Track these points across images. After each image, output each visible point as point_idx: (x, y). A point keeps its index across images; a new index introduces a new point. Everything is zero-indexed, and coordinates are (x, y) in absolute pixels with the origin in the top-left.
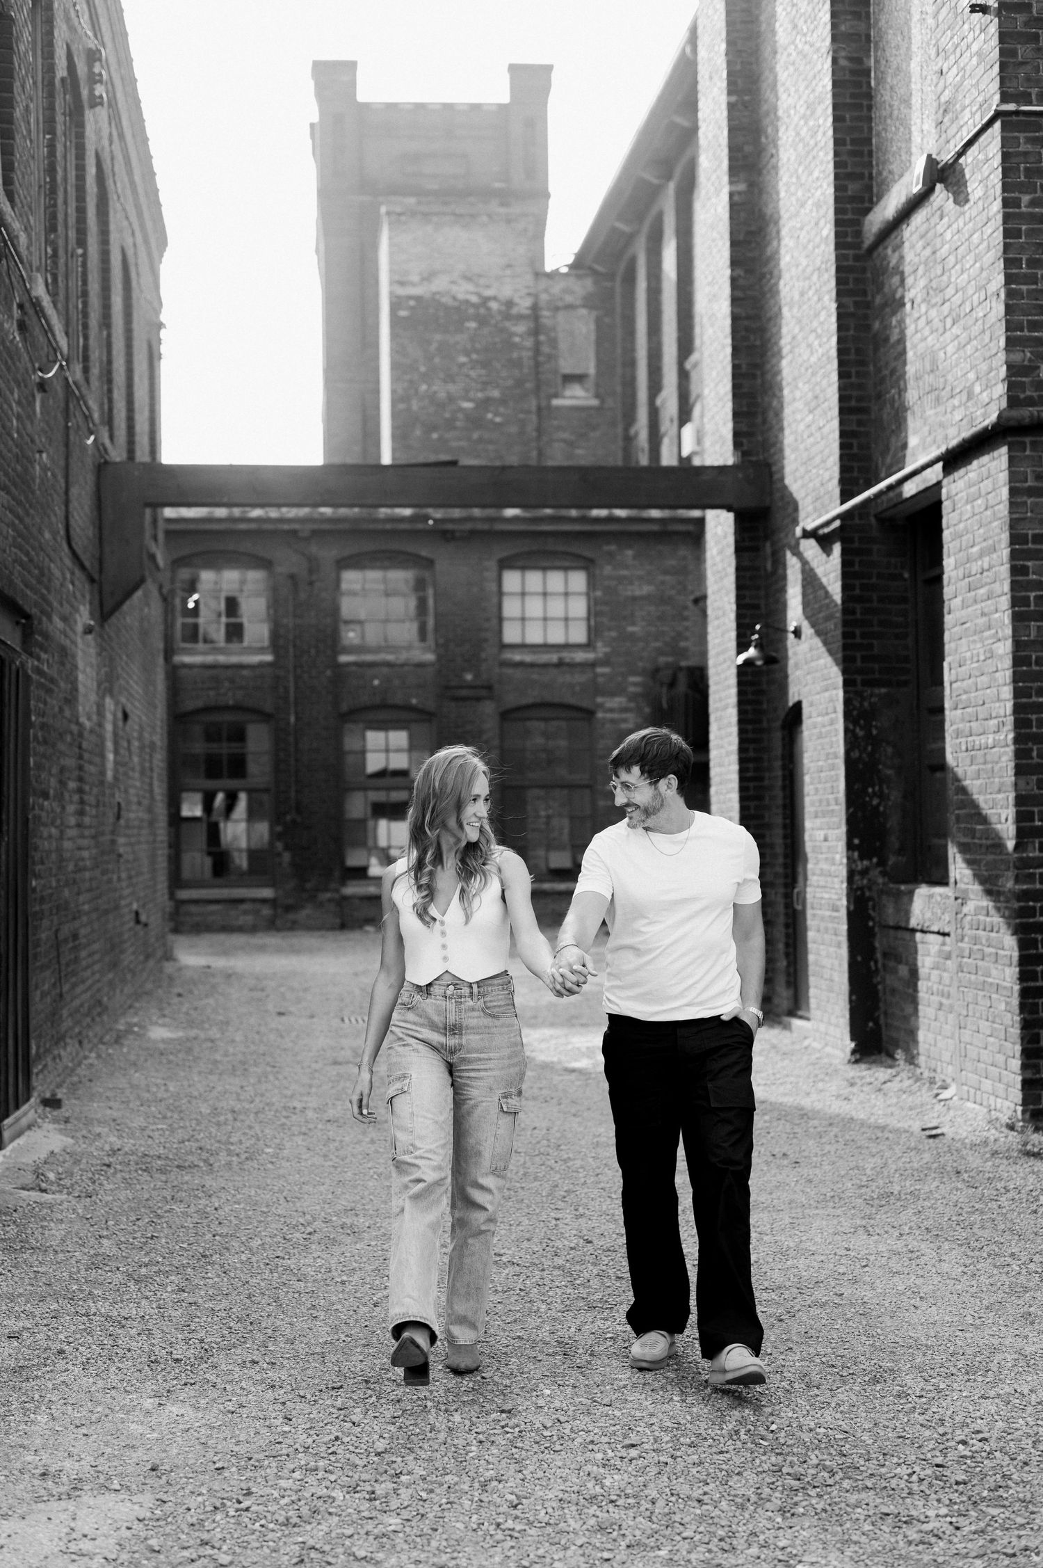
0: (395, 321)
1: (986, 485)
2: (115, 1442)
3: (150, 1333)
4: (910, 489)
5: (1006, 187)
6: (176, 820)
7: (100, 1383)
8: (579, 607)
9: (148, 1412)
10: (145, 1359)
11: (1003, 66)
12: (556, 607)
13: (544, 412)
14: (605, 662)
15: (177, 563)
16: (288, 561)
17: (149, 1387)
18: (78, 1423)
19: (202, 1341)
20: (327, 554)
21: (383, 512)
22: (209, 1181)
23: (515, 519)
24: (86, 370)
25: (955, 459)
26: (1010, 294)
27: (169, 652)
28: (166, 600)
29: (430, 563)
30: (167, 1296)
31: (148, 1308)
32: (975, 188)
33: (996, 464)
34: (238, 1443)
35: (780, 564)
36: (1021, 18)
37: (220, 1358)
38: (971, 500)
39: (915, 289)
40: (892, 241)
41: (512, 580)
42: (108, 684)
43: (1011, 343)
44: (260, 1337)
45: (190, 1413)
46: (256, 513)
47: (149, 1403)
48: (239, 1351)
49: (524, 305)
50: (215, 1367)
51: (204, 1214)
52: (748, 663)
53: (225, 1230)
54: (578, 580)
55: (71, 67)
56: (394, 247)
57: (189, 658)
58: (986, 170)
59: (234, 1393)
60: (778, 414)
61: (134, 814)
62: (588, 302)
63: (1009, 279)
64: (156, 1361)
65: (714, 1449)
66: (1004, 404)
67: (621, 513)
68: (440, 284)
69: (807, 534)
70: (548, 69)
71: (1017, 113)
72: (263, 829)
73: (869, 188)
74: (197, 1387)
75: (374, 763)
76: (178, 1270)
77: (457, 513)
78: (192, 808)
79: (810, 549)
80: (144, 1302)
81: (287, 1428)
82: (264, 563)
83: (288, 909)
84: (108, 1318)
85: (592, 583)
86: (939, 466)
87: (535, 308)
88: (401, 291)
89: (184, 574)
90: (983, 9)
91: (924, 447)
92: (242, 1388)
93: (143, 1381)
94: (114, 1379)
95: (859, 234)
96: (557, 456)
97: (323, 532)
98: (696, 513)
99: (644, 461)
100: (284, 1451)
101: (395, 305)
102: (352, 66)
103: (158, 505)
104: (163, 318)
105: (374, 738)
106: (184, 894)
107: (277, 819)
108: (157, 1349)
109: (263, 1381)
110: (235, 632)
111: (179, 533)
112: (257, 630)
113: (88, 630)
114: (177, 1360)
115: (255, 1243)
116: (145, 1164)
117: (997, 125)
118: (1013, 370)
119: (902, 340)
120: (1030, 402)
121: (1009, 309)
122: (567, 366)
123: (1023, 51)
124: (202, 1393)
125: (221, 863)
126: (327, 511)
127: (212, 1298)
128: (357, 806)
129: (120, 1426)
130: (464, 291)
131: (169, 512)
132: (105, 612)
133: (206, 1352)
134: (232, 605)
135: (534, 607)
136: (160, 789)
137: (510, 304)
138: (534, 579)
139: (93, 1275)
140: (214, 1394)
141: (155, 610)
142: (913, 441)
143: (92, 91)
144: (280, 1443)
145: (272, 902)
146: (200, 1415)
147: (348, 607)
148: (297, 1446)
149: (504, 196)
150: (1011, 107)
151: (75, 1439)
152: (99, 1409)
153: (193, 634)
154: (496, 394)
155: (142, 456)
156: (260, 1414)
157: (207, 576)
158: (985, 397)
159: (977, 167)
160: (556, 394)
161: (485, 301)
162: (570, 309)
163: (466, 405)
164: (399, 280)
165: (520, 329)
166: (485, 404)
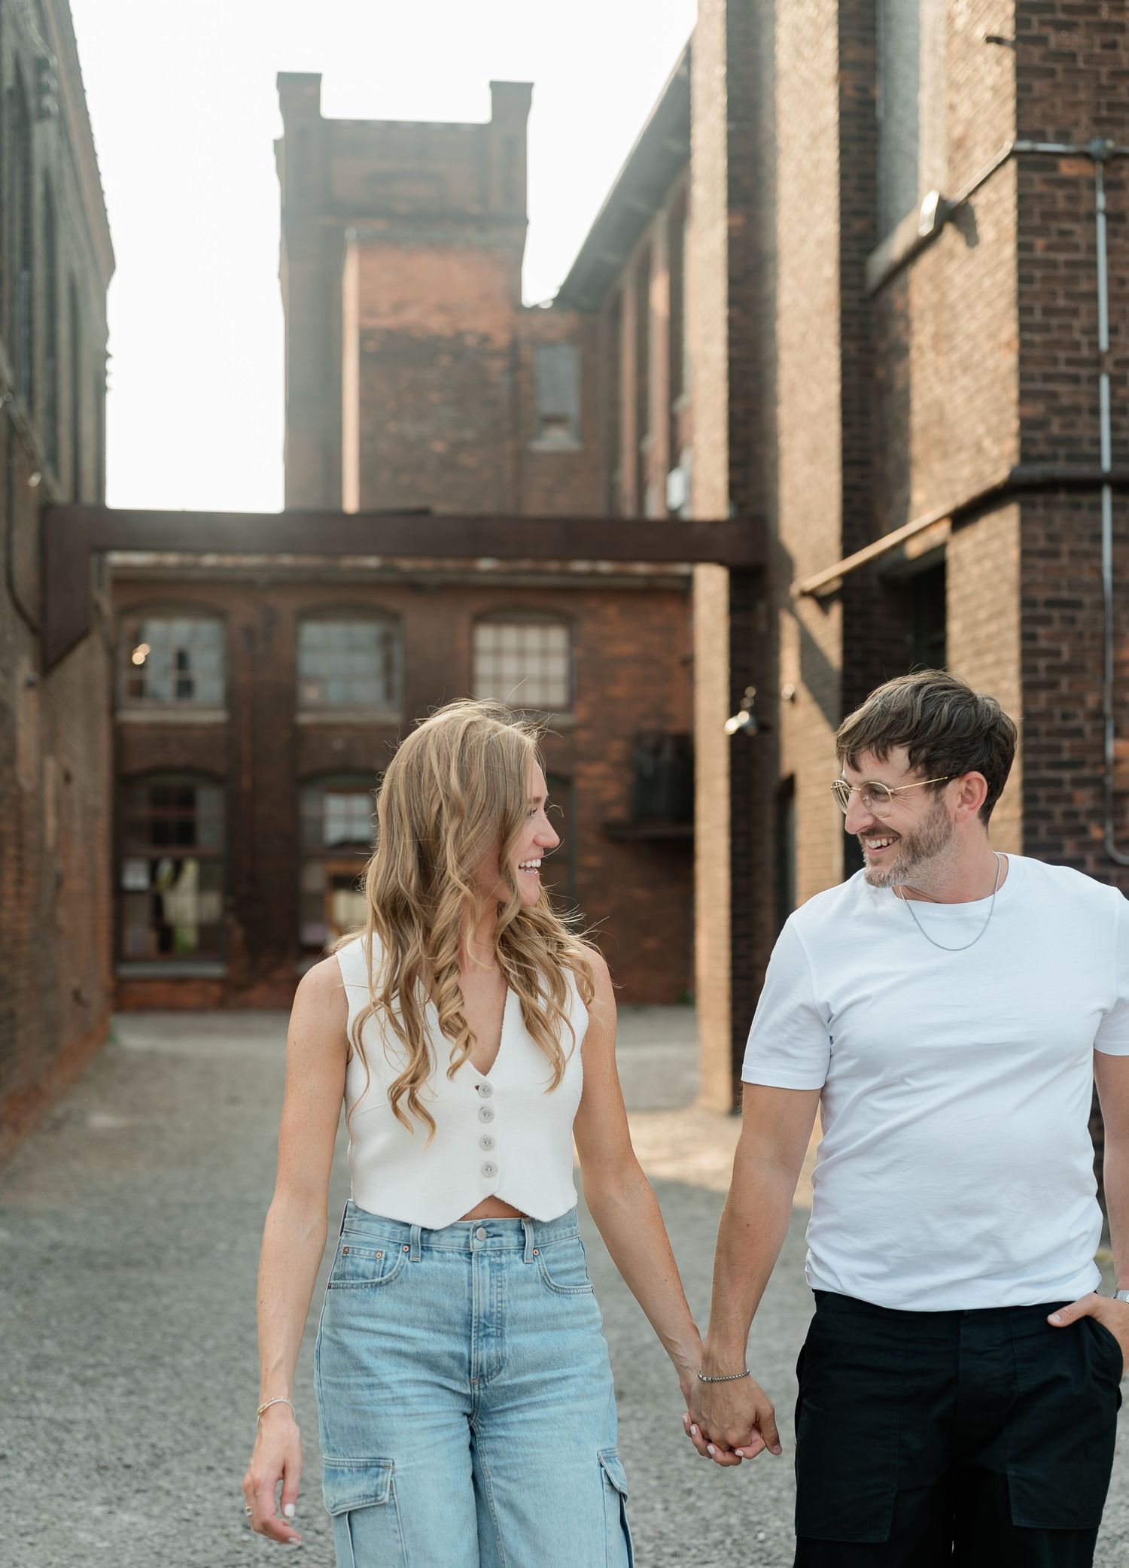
0: (364, 356)
1: (995, 546)
2: (63, 1551)
3: (98, 1439)
4: (914, 549)
5: (1021, 230)
6: (119, 892)
7: (46, 1490)
8: (558, 667)
9: (97, 1521)
10: (93, 1465)
11: (1020, 102)
12: (533, 667)
13: (522, 456)
14: (586, 725)
15: (124, 612)
16: (244, 612)
17: (99, 1493)
18: (22, 1530)
19: (153, 1446)
20: (287, 605)
21: (348, 562)
22: (159, 1280)
23: (490, 572)
24: (31, 404)
25: (962, 517)
26: (1024, 344)
27: (114, 708)
28: (112, 652)
29: (395, 617)
30: (116, 1398)
31: (96, 1412)
32: (986, 231)
33: (1005, 524)
34: (194, 1552)
35: (774, 625)
36: (1037, 52)
37: (173, 1464)
38: (979, 560)
39: (922, 336)
40: (898, 284)
41: (486, 637)
42: (50, 742)
43: (1024, 396)
44: (215, 1442)
45: (143, 1522)
46: (210, 560)
47: (98, 1511)
48: (193, 1456)
49: (502, 339)
50: (168, 1473)
51: (152, 1313)
52: (741, 731)
53: (174, 1330)
54: (557, 638)
55: (19, 77)
56: (363, 277)
57: (137, 715)
58: (998, 211)
59: (190, 1501)
60: (775, 464)
61: (76, 884)
62: (573, 338)
63: (1023, 327)
64: (105, 1468)
65: (698, 1560)
66: (1015, 459)
67: (605, 567)
68: (411, 316)
69: (805, 594)
70: (529, 86)
71: (1033, 152)
72: (213, 903)
73: (874, 227)
74: (149, 1494)
75: (335, 831)
76: (127, 1372)
77: (427, 564)
78: (136, 878)
79: (808, 610)
80: (91, 1406)
81: (246, 1537)
82: (218, 614)
83: (240, 987)
84: (51, 1421)
85: (573, 641)
86: (945, 526)
87: (515, 344)
88: (374, 323)
89: (130, 624)
90: (998, 40)
91: (930, 503)
92: (198, 1496)
93: (92, 1488)
94: (60, 1484)
95: (862, 274)
96: (536, 505)
97: (283, 583)
98: (683, 569)
99: (628, 511)
100: (244, 1561)
101: (365, 335)
102: (315, 79)
103: (103, 550)
104: (110, 347)
105: (335, 805)
106: (128, 971)
107: (228, 890)
108: (106, 1455)
109: (219, 1488)
110: (185, 688)
111: (126, 581)
112: (209, 685)
113: (30, 685)
114: (128, 1467)
115: (209, 1344)
116: (88, 1260)
117: (1012, 165)
118: (1027, 425)
119: (907, 391)
120: (1042, 458)
121: (1023, 360)
122: (548, 405)
123: (1039, 86)
124: (155, 1501)
125: (166, 937)
126: (286, 560)
127: (163, 1402)
128: (314, 878)
129: (68, 1534)
130: (438, 324)
131: (117, 558)
132: (49, 662)
133: (157, 1459)
134: (182, 660)
135: (510, 666)
136: (102, 858)
137: (486, 338)
138: (510, 636)
139: (35, 1376)
140: (166, 1501)
141: (99, 663)
142: (918, 497)
143: (39, 101)
144: (239, 1552)
145: (223, 982)
146: (153, 1523)
147: (309, 663)
148: (258, 1555)
149: (482, 222)
150: (1025, 145)
151: (21, 1548)
152: (45, 1517)
153: (139, 689)
154: (469, 434)
155: (88, 497)
156: (218, 1523)
157: (155, 627)
158: (995, 452)
159: (990, 207)
160: (538, 436)
161: (459, 335)
162: (551, 344)
163: (439, 447)
164: (367, 310)
165: (497, 366)
166: (458, 446)
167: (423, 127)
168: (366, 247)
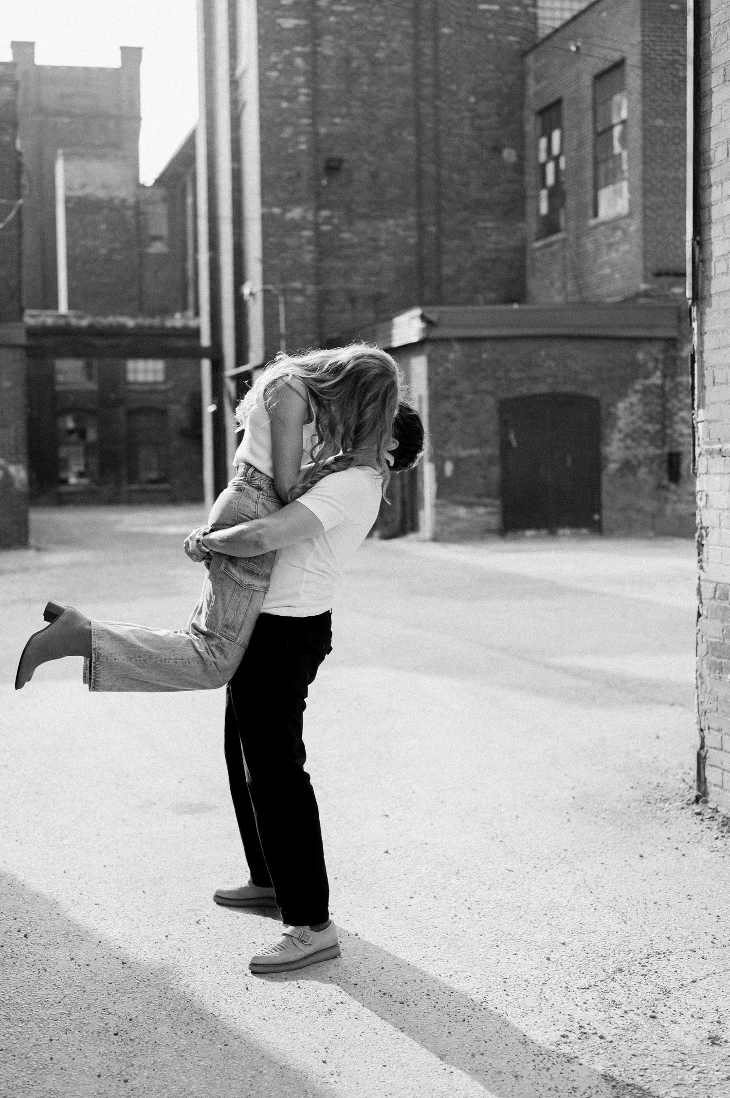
0: (68, 210)
13: (142, 255)
14: (172, 390)
49: (131, 201)
56: (66, 171)
62: (164, 200)
68: (88, 190)
70: (140, 49)
87: (137, 203)
88: (71, 194)
101: (68, 200)
102: (32, 46)
122: (153, 231)
130: (101, 194)
135: (141, 364)
137: (124, 201)
147: (59, 364)
154: (117, 245)
160: (148, 246)
161: (111, 199)
162: (155, 203)
163: (103, 251)
164: (68, 187)
165: (129, 213)
166: (112, 251)
167: (86, 69)
168: (67, 157)
